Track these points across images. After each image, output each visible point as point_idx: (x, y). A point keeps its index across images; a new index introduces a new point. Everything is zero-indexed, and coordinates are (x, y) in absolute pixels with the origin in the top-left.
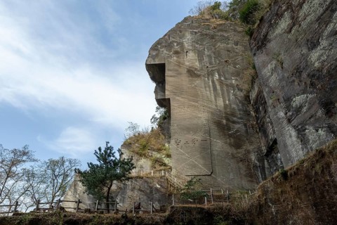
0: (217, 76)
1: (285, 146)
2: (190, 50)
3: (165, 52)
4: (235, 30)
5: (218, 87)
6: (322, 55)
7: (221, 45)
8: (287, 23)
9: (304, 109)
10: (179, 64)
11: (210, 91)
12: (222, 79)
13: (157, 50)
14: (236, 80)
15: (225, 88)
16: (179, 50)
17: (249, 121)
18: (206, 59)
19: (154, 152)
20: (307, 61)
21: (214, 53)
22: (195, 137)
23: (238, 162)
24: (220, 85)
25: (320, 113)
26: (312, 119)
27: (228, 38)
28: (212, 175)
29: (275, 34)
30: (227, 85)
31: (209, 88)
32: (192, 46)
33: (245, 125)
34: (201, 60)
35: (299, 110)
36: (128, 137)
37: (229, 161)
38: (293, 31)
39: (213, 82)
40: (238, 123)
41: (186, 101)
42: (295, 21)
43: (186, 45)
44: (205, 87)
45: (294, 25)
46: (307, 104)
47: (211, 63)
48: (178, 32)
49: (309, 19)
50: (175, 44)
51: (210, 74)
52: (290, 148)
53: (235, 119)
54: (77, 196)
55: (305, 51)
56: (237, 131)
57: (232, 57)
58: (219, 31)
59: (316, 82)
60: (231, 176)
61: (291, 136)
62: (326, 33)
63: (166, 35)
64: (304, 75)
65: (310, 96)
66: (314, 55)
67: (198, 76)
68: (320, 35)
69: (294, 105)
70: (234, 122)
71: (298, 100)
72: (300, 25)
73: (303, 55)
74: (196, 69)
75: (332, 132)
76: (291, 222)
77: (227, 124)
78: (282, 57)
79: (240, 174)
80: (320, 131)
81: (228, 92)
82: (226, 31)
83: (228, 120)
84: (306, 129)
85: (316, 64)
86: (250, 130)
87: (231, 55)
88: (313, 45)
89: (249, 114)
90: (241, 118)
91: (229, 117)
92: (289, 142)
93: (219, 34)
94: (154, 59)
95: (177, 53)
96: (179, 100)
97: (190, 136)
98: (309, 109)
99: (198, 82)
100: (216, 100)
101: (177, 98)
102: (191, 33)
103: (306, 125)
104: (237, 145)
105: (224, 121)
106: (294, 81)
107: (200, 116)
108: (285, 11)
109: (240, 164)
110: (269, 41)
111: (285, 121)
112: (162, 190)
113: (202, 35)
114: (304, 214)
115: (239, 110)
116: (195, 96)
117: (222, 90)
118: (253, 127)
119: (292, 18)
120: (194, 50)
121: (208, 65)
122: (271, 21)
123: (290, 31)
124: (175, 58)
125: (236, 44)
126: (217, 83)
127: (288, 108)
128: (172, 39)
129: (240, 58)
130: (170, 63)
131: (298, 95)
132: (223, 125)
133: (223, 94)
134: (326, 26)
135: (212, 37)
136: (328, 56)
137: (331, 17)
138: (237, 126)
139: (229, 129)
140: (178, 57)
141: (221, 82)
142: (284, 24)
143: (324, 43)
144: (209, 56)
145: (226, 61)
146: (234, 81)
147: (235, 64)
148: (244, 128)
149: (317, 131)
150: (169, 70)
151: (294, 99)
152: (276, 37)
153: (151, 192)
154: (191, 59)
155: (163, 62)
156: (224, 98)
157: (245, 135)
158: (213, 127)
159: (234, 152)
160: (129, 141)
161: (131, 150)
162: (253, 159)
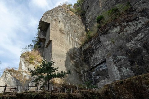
0: (71, 36)
1: (112, 71)
2: (61, 21)
3: (50, 18)
4: (78, 19)
5: (71, 41)
6: (132, 45)
7: (73, 23)
8: (118, 30)
9: (122, 61)
10: (56, 26)
11: (68, 41)
12: (73, 38)
13: (47, 16)
14: (78, 40)
15: (73, 42)
16: (56, 19)
18: (67, 27)
19: (37, 63)
20: (125, 46)
21: (70, 26)
22: (62, 60)
23: (76, 73)
24: (72, 40)
25: (128, 63)
26: (125, 65)
27: (75, 21)
28: (67, 77)
29: (112, 32)
30: (74, 41)
31: (68, 40)
32: (62, 19)
33: (80, 58)
34: (65, 27)
35: (119, 60)
38: (121, 34)
39: (69, 38)
40: (78, 57)
41: (58, 43)
42: (122, 31)
43: (59, 18)
44: (66, 39)
45: (121, 32)
46: (123, 59)
47: (69, 30)
48: (57, 11)
49: (128, 32)
50: (55, 16)
51: (68, 34)
52: (114, 72)
53: (76, 55)
54: (7, 81)
55: (125, 42)
56: (77, 60)
57: (77, 30)
58: (73, 17)
59: (128, 53)
60: (74, 78)
61: (114, 69)
62: (134, 39)
63: (51, 10)
64: (124, 50)
65: (125, 57)
66: (129, 45)
67: (64, 34)
68: (132, 39)
69: (118, 58)
70: (76, 57)
71: (119, 57)
72: (124, 33)
73: (124, 43)
74: (63, 30)
75: (132, 70)
76: (122, 98)
77: (73, 57)
78: (114, 40)
79: (77, 78)
80: (127, 69)
81: (75, 44)
82: (75, 18)
83: (74, 55)
84: (121, 67)
85: (129, 48)
86: (81, 61)
87: (76, 29)
88: (129, 41)
89: (81, 55)
90: (79, 56)
92: (113, 70)
93: (73, 18)
94: (45, 20)
95: (55, 20)
96: (55, 42)
97: (60, 59)
98: (124, 61)
99: (63, 36)
100: (70, 46)
101: (55, 41)
102: (62, 14)
103: (122, 66)
104: (77, 66)
106: (119, 50)
107: (63, 51)
108: (118, 25)
110: (109, 33)
111: (113, 63)
113: (66, 16)
114: (129, 96)
115: (78, 52)
116: (62, 42)
117: (72, 42)
119: (121, 29)
120: (63, 22)
121: (68, 30)
122: (111, 26)
123: (119, 33)
124: (54, 22)
125: (78, 25)
126: (71, 39)
127: (115, 59)
128: (53, 13)
129: (79, 31)
130: (52, 24)
131: (120, 55)
132: (72, 57)
133: (73, 44)
134: (135, 37)
135: (70, 19)
136: (134, 47)
137: (137, 35)
138: (77, 58)
139: (74, 59)
140: (56, 22)
141: (72, 39)
142: (117, 30)
143: (133, 42)
144: (68, 26)
145: (75, 31)
146: (77, 40)
147: (78, 33)
148: (79, 60)
149: (126, 69)
150: (52, 27)
151: (118, 56)
152: (112, 33)
154: (61, 25)
155: (49, 23)
156: (73, 46)
157: (80, 62)
158: (69, 57)
159: (76, 69)
160: (24, 54)
161: (26, 59)
162: (82, 72)
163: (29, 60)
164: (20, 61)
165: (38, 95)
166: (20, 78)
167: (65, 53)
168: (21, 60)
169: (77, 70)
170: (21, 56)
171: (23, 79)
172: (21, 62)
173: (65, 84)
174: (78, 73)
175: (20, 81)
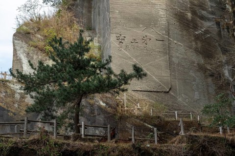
17: (224, 18)
22: (148, 34)
23: (206, 77)
28: (170, 92)
33: (218, 24)
36: (21, 22)
37: (193, 75)
40: (209, 20)
53: (204, 13)
56: (207, 32)
60: (197, 96)
70: (203, 18)
77: (193, 20)
79: (209, 93)
83: (194, 13)
86: (224, 33)
89: (224, 9)
90: (212, 13)
91: (197, 8)
97: (140, 32)
104: (207, 53)
105: (189, 15)
109: (210, 80)
112: (109, 109)
118: (228, 28)
138: (207, 24)
139: (196, 27)
153: (92, 112)
157: (217, 38)
158: (174, 21)
159: (202, 61)
160: (25, 28)
161: (31, 43)
162: (227, 73)
163: (41, 44)
164: (15, 50)
165: (21, 149)
166: (6, 103)
167: (158, 7)
168: (17, 48)
169: (209, 67)
170: (14, 35)
171: (16, 105)
172: (18, 52)
173: (159, 117)
174: (212, 75)
175: (8, 111)
